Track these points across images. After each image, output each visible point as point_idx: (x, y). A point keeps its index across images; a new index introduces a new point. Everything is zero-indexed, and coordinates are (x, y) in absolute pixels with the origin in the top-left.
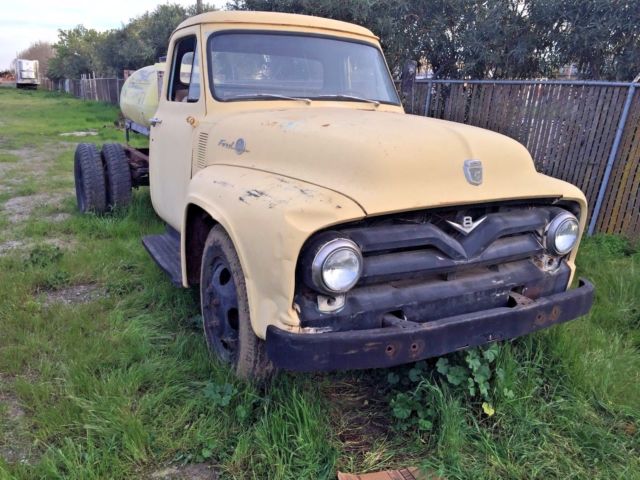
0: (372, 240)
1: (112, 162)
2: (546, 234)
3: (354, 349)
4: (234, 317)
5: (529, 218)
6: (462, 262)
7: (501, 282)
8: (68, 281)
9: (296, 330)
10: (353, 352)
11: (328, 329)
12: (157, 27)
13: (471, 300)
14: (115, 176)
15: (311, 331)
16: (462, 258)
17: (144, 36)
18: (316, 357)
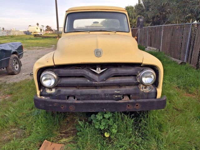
0: (61, 73)
2: (139, 77)
3: (51, 104)
5: (131, 70)
6: (96, 83)
7: (119, 92)
9: (39, 97)
10: (51, 105)
13: (103, 96)
15: (44, 98)
16: (96, 81)
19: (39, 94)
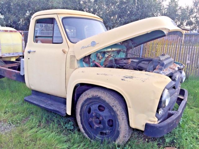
0: (168, 88)
9: (156, 123)
10: (172, 125)
11: (161, 120)
15: (159, 122)
19: (157, 119)
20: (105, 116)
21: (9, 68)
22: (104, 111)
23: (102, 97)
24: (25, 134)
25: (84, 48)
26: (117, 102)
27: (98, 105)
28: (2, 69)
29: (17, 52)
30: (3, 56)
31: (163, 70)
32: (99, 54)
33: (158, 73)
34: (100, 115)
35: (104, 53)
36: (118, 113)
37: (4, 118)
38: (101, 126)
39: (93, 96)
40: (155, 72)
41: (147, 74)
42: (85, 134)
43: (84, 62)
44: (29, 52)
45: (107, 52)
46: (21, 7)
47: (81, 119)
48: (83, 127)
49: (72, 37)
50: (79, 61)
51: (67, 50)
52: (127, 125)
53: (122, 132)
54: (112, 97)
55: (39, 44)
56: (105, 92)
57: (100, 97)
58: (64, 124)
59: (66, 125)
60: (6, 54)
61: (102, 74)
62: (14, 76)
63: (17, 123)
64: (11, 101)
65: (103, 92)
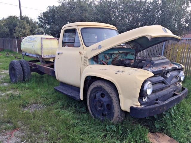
0: (153, 81)
1: (25, 66)
2: (179, 77)
4: (110, 106)
5: (176, 73)
6: (168, 85)
7: (172, 89)
8: (29, 104)
9: (139, 107)
10: (154, 111)
11: (145, 106)
12: (9, 22)
13: (169, 95)
14: (26, 70)
15: (142, 106)
17: (5, 25)
18: (146, 113)
19: (139, 104)
20: (105, 101)
21: (49, 66)
22: (105, 98)
23: (103, 87)
24: (51, 112)
25: (93, 50)
26: (113, 90)
27: (101, 93)
28: (43, 67)
29: (54, 54)
30: (44, 57)
31: (152, 68)
32: (107, 55)
33: (146, 70)
34: (101, 100)
35: (111, 54)
36: (113, 98)
37: (40, 101)
38: (102, 108)
39: (97, 86)
40: (144, 69)
41: (135, 70)
42: (92, 116)
43: (94, 61)
44: (59, 54)
45: (113, 54)
46: (62, 19)
47: (90, 104)
48: (91, 110)
49: (87, 42)
50: (90, 60)
51: (82, 52)
52: (119, 108)
53: (116, 113)
54: (110, 87)
55: (66, 48)
56: (105, 83)
57: (102, 87)
58: (79, 108)
59: (81, 109)
60: (46, 55)
61: (103, 69)
62: (50, 72)
63: (48, 105)
64: (47, 91)
65: (104, 83)
